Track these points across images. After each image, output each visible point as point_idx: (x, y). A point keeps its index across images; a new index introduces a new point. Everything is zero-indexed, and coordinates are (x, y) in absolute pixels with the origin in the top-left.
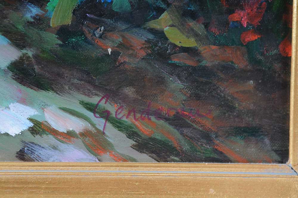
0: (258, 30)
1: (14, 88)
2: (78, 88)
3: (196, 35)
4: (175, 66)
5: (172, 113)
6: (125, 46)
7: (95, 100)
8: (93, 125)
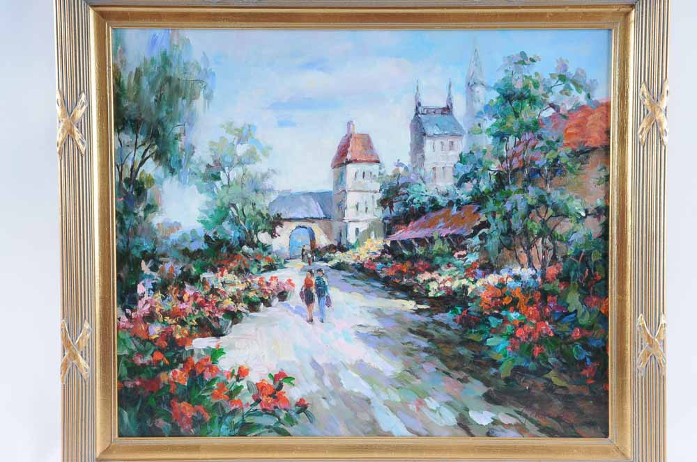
0: (594, 378)
1: (485, 404)
2: (513, 404)
3: (566, 380)
4: (555, 394)
5: (556, 416)
6: (534, 385)
7: (521, 410)
8: (520, 421)
